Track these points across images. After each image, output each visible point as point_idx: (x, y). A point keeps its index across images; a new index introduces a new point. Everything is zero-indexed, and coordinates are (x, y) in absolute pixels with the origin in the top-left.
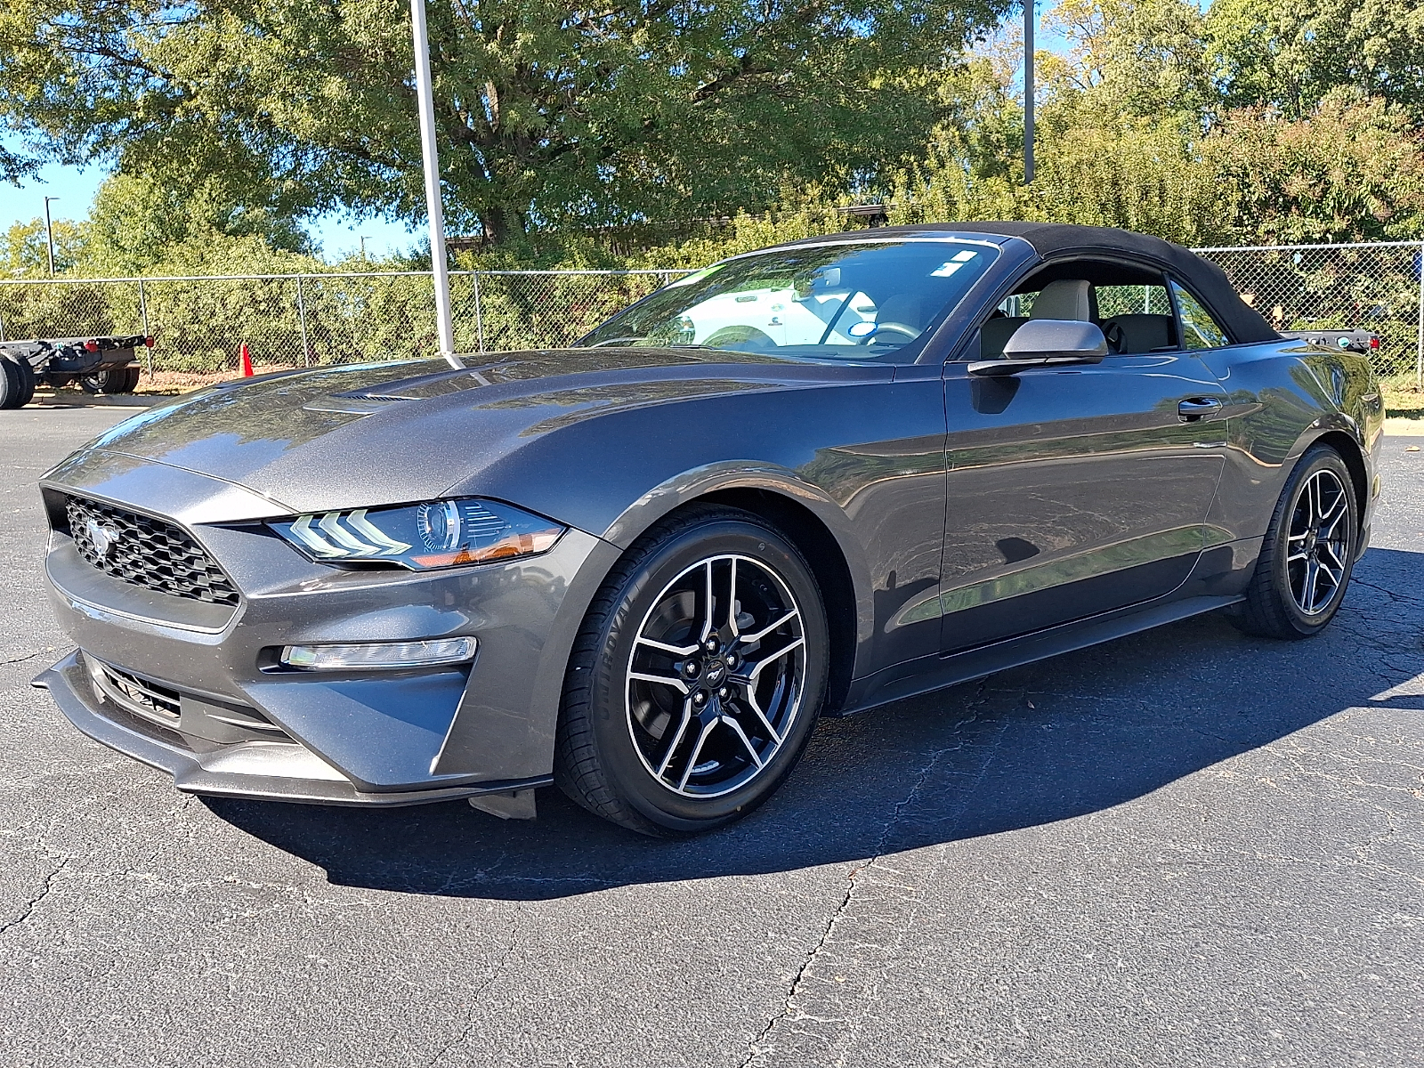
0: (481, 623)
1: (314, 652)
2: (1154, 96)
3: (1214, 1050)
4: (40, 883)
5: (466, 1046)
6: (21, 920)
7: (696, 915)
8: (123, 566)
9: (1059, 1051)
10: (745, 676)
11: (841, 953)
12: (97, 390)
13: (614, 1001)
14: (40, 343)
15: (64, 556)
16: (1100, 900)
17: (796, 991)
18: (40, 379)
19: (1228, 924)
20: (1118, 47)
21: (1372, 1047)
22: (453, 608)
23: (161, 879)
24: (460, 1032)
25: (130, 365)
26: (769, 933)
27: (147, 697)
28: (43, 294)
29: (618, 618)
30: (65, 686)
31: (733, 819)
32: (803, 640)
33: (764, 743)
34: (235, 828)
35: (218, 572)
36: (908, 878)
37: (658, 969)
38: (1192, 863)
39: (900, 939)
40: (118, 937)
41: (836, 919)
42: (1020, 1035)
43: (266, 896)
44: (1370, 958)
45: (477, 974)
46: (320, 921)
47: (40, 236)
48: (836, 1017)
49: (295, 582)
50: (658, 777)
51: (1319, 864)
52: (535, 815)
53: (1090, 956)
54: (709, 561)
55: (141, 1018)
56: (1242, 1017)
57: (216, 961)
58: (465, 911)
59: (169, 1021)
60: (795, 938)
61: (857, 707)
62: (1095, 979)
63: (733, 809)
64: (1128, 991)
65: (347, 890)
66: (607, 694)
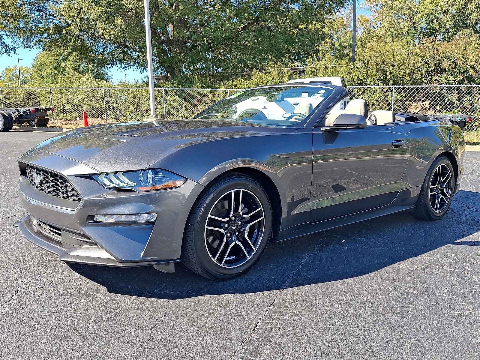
0: (158, 209)
1: (105, 217)
2: (399, 32)
3: (387, 352)
4: (15, 290)
5: (149, 344)
6: (9, 301)
7: (225, 305)
8: (45, 188)
9: (337, 350)
10: (244, 228)
11: (271, 318)
12: (34, 126)
13: (197, 331)
14: (15, 109)
15: (25, 184)
16: (356, 304)
17: (255, 330)
18: (15, 122)
19: (397, 312)
20: (387, 14)
21: (438, 352)
22: (150, 204)
23: (54, 289)
24: (148, 339)
25: (46, 117)
26: (248, 311)
27: (51, 230)
28: (17, 92)
29: (203, 209)
30: (24, 226)
31: (239, 275)
32: (263, 217)
33: (250, 251)
34: (78, 274)
35: (75, 191)
36: (294, 295)
37: (211, 322)
38: (387, 293)
39: (290, 314)
40: (40, 307)
41: (270, 308)
42: (325, 345)
43: (88, 296)
44: (441, 325)
45: (154, 322)
46: (104, 304)
47: (16, 72)
48: (267, 338)
49: (99, 194)
50: (215, 260)
51: (429, 294)
52: (174, 272)
53: (351, 322)
54: (233, 191)
55: (47, 332)
56: (397, 342)
57: (71, 315)
58: (151, 302)
59: (56, 334)
60: (256, 313)
61: (282, 239)
62: (351, 328)
63: (239, 272)
64: (362, 333)
65: (113, 295)
66: (199, 233)
